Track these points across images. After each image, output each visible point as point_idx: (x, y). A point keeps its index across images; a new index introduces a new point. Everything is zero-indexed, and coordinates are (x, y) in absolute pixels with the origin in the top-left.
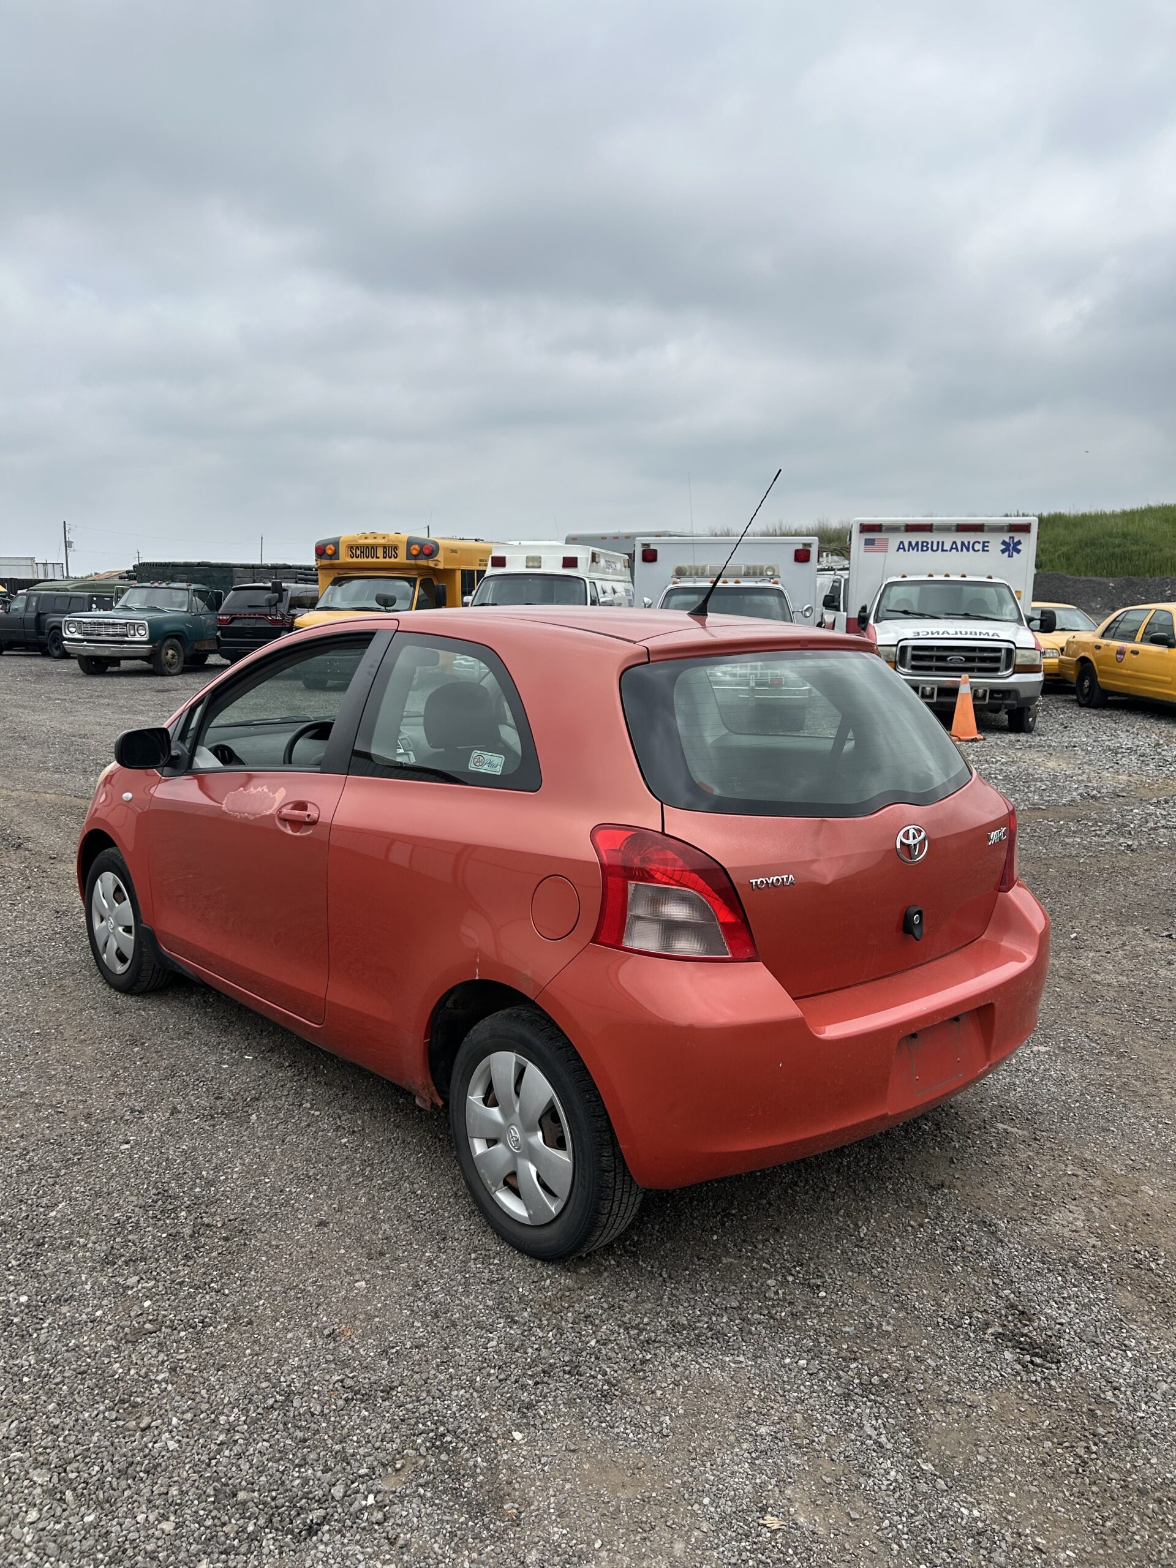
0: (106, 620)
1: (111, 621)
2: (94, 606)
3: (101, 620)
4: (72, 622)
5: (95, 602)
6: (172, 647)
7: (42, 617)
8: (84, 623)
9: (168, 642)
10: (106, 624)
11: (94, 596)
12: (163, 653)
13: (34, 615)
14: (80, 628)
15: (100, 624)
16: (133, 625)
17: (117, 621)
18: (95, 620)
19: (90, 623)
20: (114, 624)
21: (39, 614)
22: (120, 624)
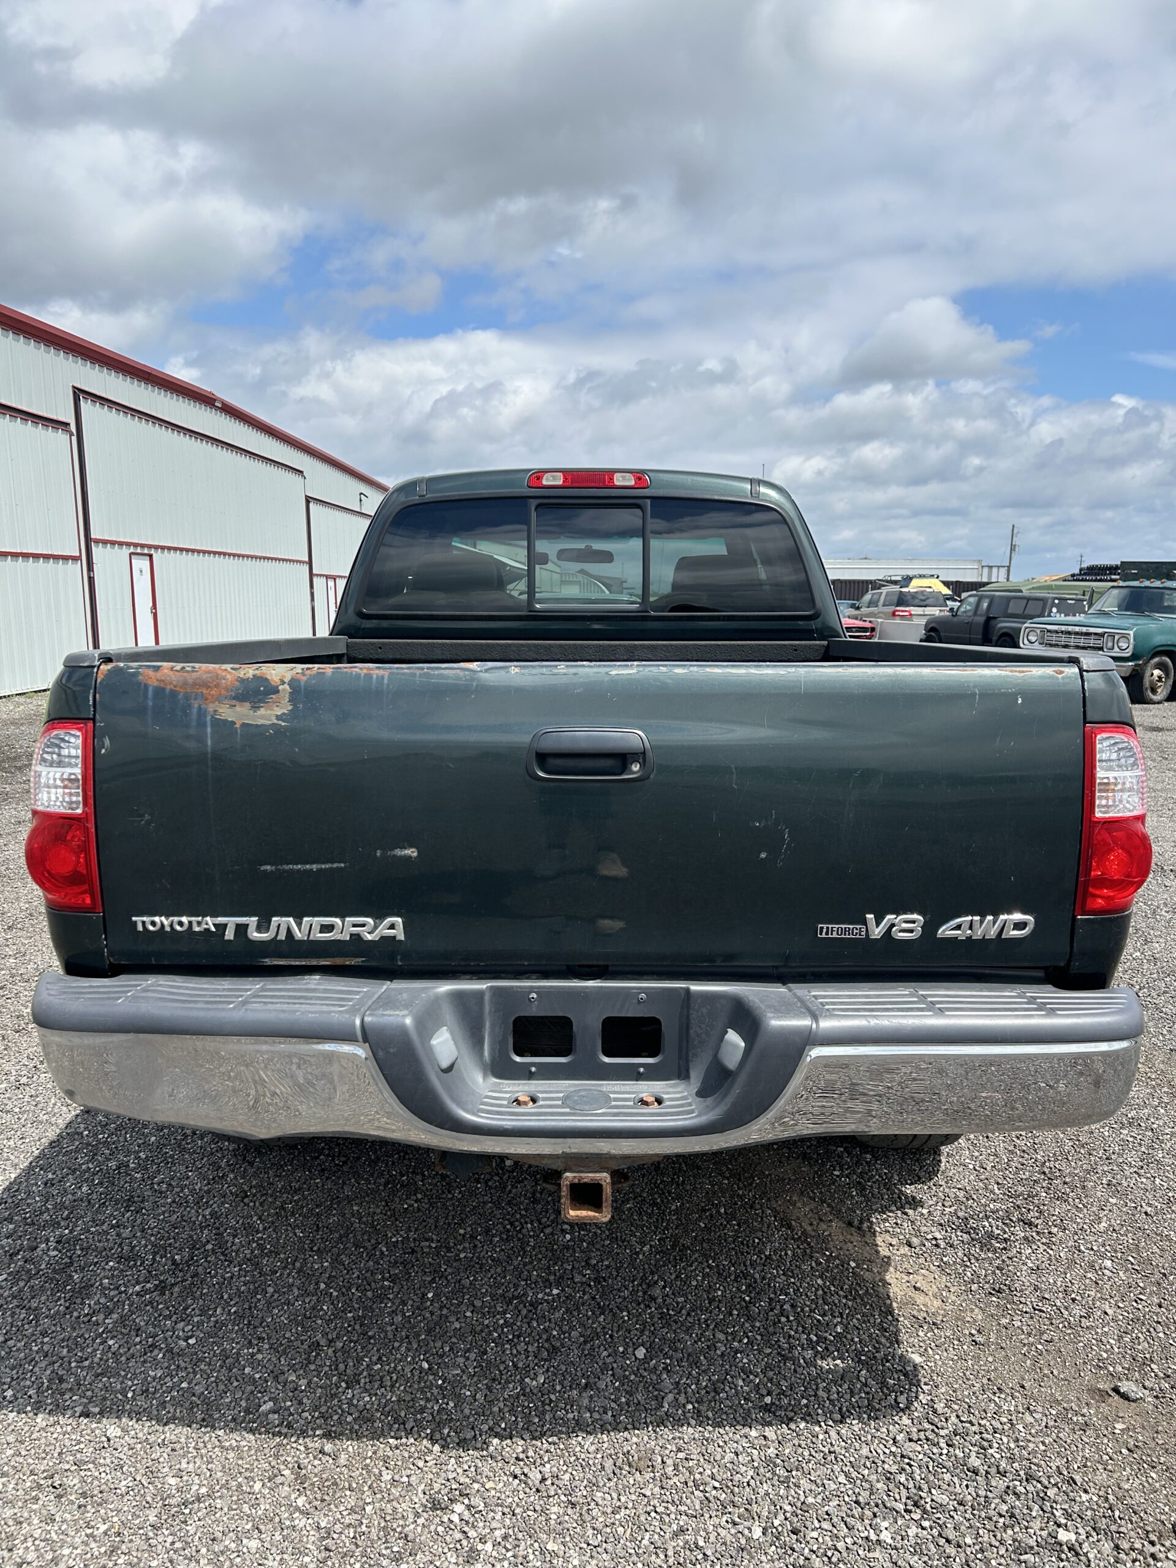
0: (1077, 629)
1: (1084, 630)
2: (1054, 610)
3: (1070, 628)
4: (1033, 630)
5: (1057, 606)
6: (1161, 666)
7: (993, 622)
8: (1049, 631)
9: (1156, 660)
10: (1077, 633)
11: (1057, 598)
12: (1148, 674)
13: (981, 620)
14: (1043, 637)
15: (1069, 633)
16: (1113, 636)
17: (1092, 630)
18: (1063, 628)
19: (1057, 632)
20: (1088, 634)
21: (989, 619)
22: (1095, 634)
